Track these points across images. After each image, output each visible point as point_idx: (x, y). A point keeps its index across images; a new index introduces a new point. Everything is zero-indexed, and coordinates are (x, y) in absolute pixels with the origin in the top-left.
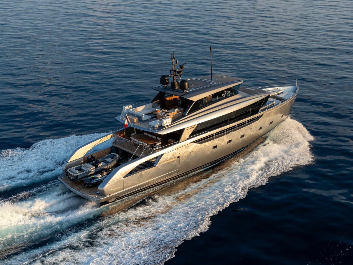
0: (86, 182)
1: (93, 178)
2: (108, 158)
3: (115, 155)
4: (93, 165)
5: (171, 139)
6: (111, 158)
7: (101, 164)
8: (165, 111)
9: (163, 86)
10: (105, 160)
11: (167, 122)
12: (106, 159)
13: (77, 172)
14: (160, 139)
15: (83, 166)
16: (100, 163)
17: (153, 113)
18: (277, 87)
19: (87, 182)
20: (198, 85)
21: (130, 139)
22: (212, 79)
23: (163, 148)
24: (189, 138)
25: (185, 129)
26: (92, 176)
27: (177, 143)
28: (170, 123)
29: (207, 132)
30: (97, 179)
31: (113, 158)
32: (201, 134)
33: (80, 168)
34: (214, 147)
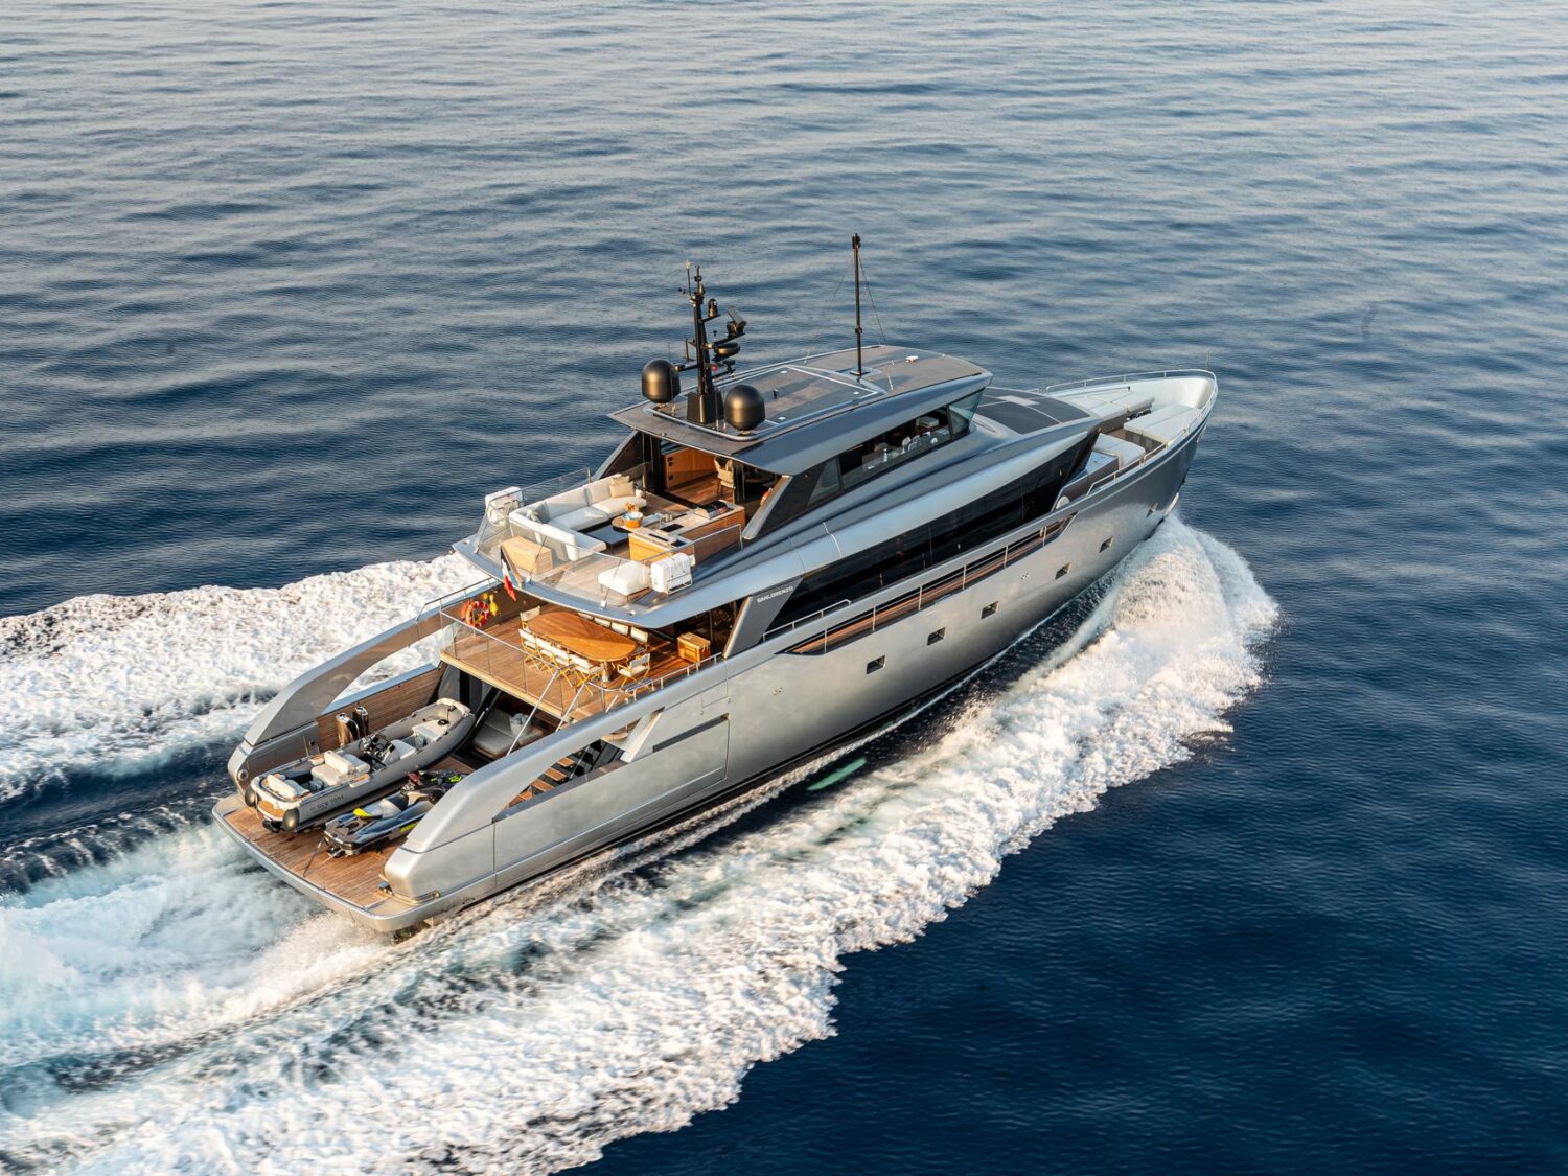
0: (334, 836)
1: (362, 818)
2: (424, 721)
3: (455, 708)
4: (362, 758)
5: (691, 636)
7: (396, 751)
9: (653, 405)
10: (409, 733)
11: (674, 572)
13: (295, 791)
14: (643, 637)
15: (320, 760)
16: (394, 748)
19: (337, 840)
22: (860, 370)
23: (657, 686)
24: (769, 637)
25: (749, 600)
26: (359, 812)
27: (718, 661)
28: (689, 578)
29: (846, 604)
30: (380, 824)
31: (447, 722)
32: (819, 615)
33: (301, 770)
34: (873, 666)
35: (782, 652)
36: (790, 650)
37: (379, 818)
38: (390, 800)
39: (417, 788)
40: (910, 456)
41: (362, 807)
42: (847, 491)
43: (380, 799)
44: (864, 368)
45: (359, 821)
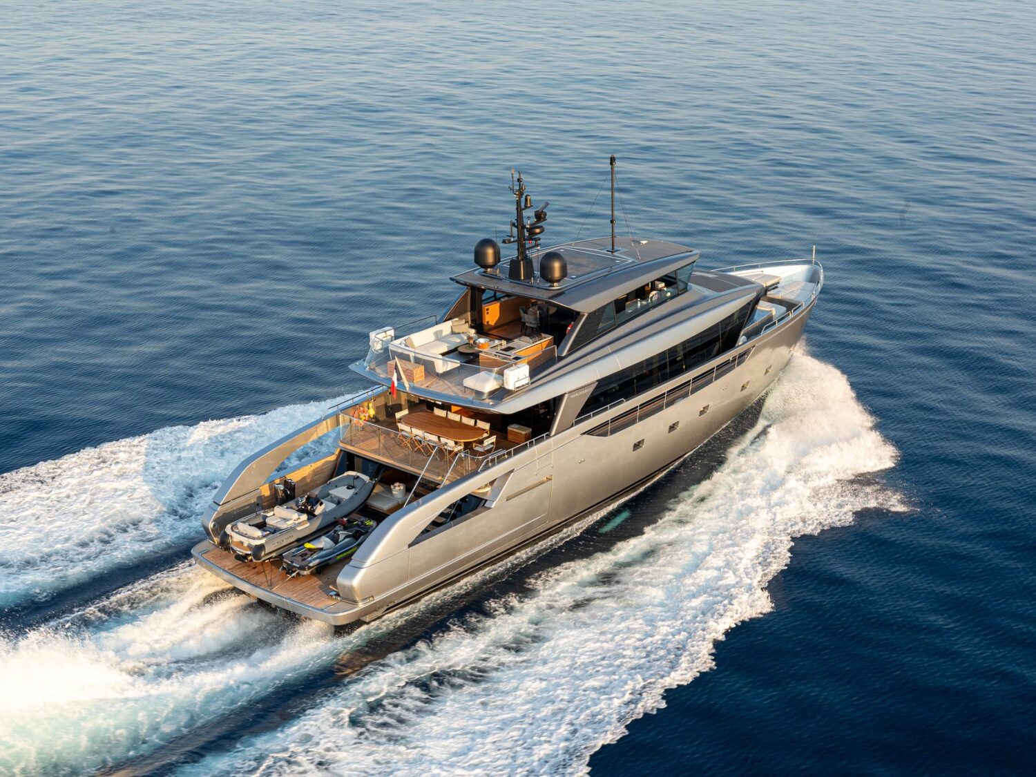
0: (292, 562)
1: (310, 550)
2: (336, 487)
3: (358, 477)
4: (301, 511)
5: (517, 426)
6: (348, 488)
7: (323, 506)
8: (501, 345)
9: (482, 270)
10: (329, 494)
11: (517, 376)
12: (330, 492)
13: (259, 533)
14: (486, 426)
15: (271, 513)
16: (321, 504)
17: (460, 349)
18: (762, 266)
19: (294, 564)
20: (581, 265)
21: (397, 429)
22: (613, 248)
23: (509, 454)
24: (577, 423)
25: (567, 396)
26: (308, 545)
27: (547, 438)
28: (527, 380)
29: (622, 402)
30: (322, 553)
31: (353, 487)
32: (606, 409)
33: (260, 520)
34: (637, 446)
35: (584, 433)
36: (589, 432)
37: (321, 549)
38: (328, 537)
39: (345, 529)
40: (654, 304)
41: (309, 542)
42: (619, 326)
43: (321, 536)
44: (616, 248)
45: (307, 552)
